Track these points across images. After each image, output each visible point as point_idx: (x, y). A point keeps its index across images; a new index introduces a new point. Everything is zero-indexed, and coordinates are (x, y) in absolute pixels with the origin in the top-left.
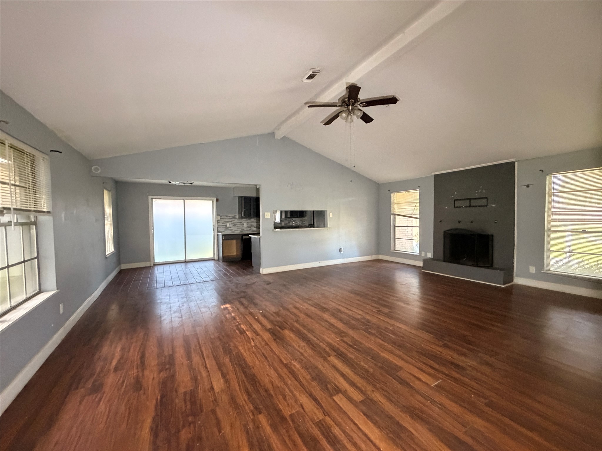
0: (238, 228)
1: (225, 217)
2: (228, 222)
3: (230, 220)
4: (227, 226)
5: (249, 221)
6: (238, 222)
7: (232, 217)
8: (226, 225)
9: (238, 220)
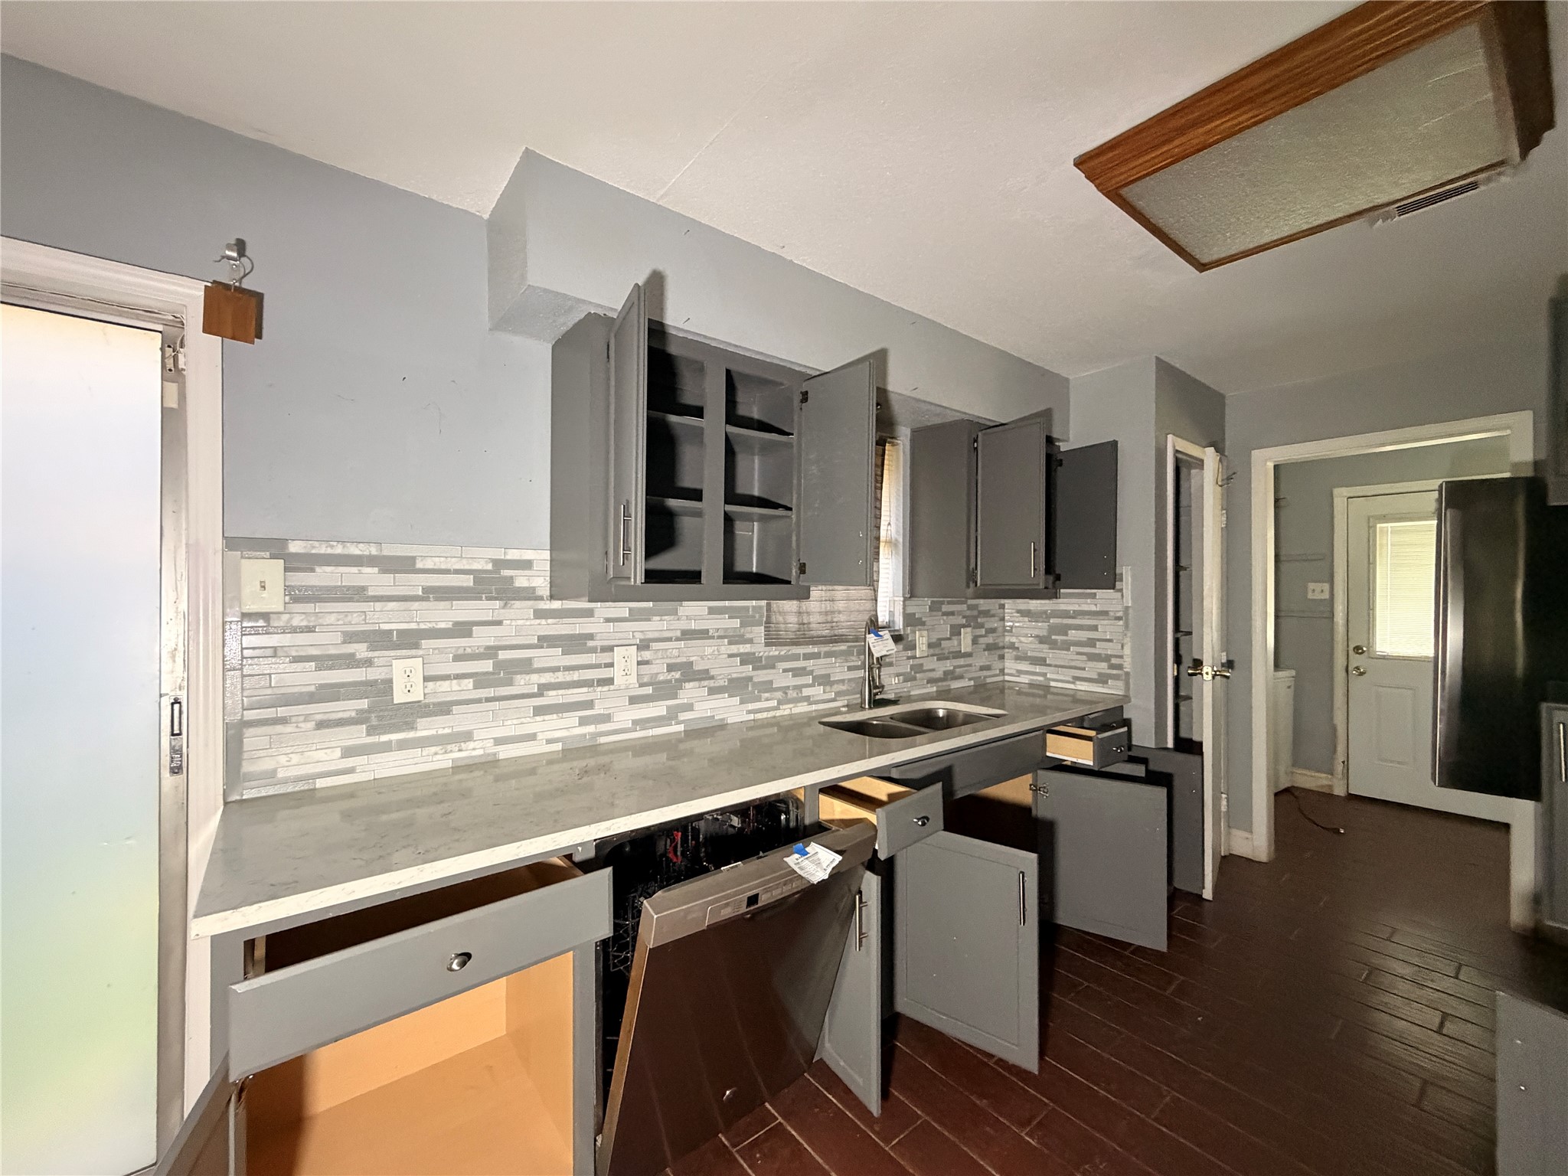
0: (539, 711)
1: (369, 577)
2: (409, 640)
3: (443, 615)
4: (399, 697)
5: (656, 626)
6: (545, 641)
7: (468, 581)
8: (386, 686)
9: (539, 614)
